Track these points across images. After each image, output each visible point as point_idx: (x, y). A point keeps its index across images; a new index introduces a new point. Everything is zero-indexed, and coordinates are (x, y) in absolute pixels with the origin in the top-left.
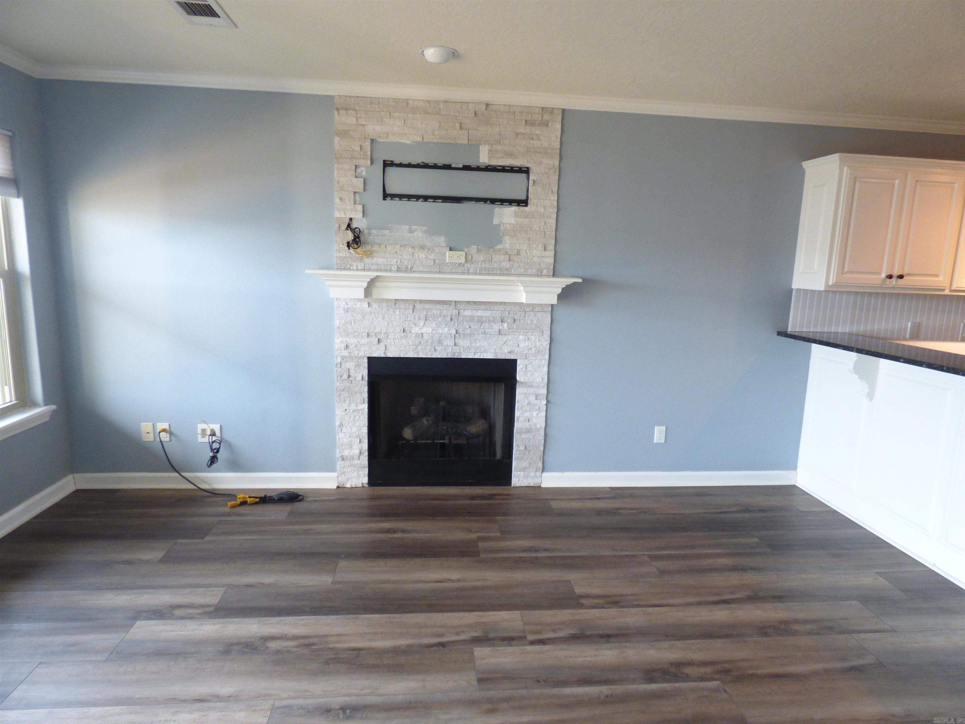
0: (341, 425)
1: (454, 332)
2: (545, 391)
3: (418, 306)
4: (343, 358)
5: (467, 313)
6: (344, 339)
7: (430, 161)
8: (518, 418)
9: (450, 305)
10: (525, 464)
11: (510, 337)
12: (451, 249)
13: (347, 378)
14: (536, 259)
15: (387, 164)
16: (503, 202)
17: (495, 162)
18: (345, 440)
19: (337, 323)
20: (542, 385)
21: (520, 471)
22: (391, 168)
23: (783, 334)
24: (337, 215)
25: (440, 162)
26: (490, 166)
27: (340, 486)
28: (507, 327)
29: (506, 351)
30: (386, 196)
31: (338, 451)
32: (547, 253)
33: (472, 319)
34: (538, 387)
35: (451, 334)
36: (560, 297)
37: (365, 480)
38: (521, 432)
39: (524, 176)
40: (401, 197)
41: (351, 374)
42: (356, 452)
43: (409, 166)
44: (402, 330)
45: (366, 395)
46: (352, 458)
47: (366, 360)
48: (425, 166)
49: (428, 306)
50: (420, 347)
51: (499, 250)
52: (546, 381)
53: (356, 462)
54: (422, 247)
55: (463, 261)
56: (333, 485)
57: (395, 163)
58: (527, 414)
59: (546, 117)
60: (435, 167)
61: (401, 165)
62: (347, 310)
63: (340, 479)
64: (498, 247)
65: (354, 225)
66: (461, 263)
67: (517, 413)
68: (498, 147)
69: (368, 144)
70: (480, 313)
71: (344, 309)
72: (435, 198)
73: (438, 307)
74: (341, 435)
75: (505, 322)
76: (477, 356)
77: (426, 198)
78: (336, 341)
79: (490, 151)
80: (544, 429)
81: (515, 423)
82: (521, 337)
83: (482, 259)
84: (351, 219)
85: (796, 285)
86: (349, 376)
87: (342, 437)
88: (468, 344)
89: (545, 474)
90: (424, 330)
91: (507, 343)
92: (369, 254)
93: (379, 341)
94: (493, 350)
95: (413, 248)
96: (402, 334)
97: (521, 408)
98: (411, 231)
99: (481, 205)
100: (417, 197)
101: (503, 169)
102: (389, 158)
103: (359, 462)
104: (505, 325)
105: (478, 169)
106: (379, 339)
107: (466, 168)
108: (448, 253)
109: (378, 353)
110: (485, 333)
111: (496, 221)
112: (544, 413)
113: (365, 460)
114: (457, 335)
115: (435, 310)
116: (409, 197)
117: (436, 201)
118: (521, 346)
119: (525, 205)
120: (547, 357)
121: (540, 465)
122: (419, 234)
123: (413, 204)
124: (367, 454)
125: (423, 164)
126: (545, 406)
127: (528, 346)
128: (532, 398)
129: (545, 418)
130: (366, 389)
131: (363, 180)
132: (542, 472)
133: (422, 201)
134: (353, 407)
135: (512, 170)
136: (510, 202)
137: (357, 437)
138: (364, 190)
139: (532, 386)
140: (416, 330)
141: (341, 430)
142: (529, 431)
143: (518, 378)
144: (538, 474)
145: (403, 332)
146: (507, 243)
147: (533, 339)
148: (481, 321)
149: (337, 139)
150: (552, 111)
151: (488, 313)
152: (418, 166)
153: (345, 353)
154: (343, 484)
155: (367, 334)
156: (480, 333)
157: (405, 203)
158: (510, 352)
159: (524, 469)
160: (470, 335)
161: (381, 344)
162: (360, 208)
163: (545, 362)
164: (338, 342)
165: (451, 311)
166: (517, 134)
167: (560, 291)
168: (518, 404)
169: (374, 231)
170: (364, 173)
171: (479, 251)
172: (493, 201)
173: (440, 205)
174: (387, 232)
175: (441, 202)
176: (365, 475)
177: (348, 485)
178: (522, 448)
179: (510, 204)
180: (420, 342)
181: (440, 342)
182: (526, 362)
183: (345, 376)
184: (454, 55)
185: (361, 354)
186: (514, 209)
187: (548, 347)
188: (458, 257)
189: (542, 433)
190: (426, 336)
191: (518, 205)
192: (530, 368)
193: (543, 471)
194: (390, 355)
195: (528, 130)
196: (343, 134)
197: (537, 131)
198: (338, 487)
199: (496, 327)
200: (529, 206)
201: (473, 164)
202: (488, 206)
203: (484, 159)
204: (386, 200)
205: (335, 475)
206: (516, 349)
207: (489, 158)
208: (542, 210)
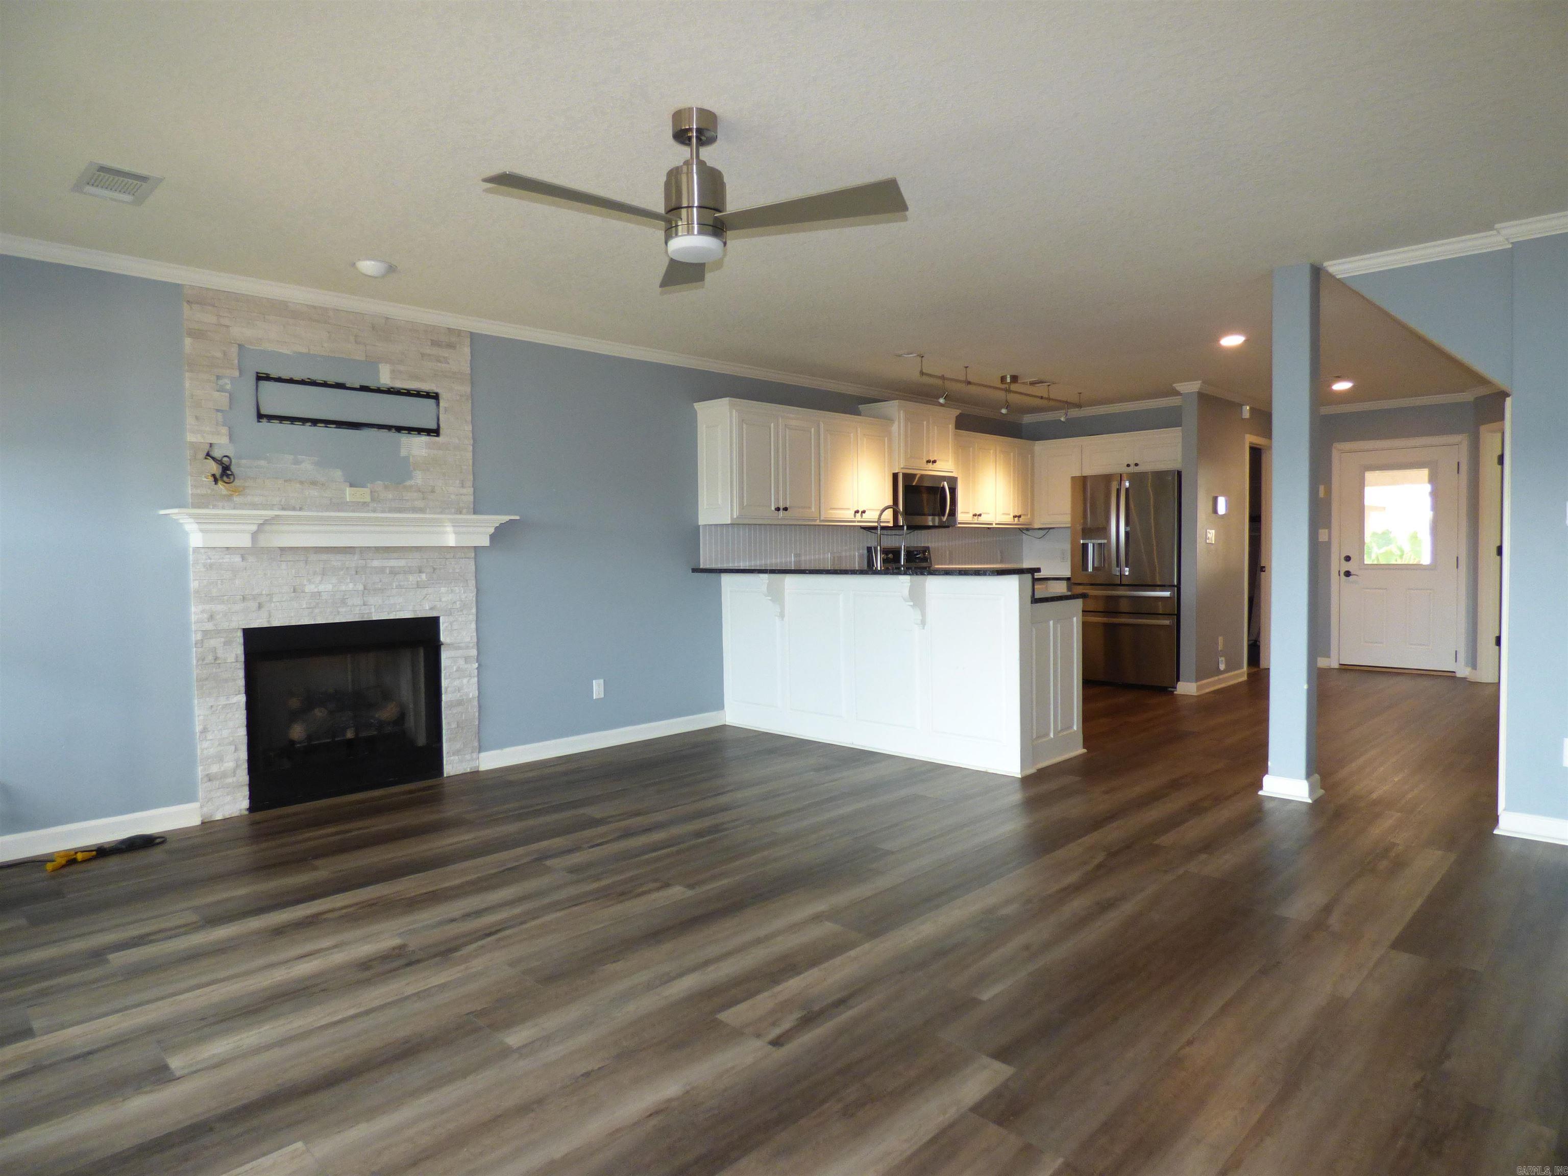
0: (205, 731)
1: (361, 587)
2: (474, 652)
3: (313, 557)
4: (205, 633)
5: (376, 563)
6: (207, 607)
7: (319, 378)
8: (446, 688)
9: (354, 554)
10: (458, 745)
11: (430, 590)
12: (351, 486)
13: (213, 661)
14: (453, 497)
15: (262, 377)
16: (410, 430)
17: (398, 384)
18: (212, 751)
19: (194, 585)
20: (471, 645)
21: (454, 754)
22: (265, 382)
23: (696, 570)
24: (190, 438)
25: (332, 379)
26: (392, 388)
27: (205, 821)
28: (426, 578)
29: (427, 608)
30: (260, 416)
31: (200, 769)
32: (464, 491)
33: (382, 570)
34: (467, 647)
35: (358, 591)
36: (493, 537)
37: (245, 804)
38: (451, 705)
39: (433, 401)
40: (281, 419)
41: (219, 655)
42: (229, 765)
43: (291, 381)
44: (292, 590)
45: (241, 682)
46: (224, 775)
47: (240, 634)
48: (313, 383)
49: (324, 557)
50: (317, 611)
51: (411, 487)
52: (475, 640)
53: (230, 780)
54: (314, 483)
55: (368, 499)
56: (196, 821)
57: (271, 376)
58: (457, 683)
59: (453, 339)
60: (325, 385)
61: (279, 380)
62: (209, 567)
63: (205, 809)
64: (408, 483)
65: (217, 453)
66: (366, 502)
67: (444, 683)
68: (402, 368)
69: (234, 350)
70: (393, 563)
71: (204, 566)
72: (327, 423)
73: (339, 557)
74: (206, 744)
75: (423, 573)
76: (392, 617)
77: (315, 422)
78: (193, 609)
79: (392, 372)
80: (477, 698)
81: (443, 696)
82: (443, 590)
83: (390, 496)
84: (211, 445)
85: (702, 521)
86: (216, 659)
87: (205, 748)
88: (380, 602)
89: (482, 755)
90: (322, 588)
91: (427, 597)
92: (240, 491)
93: (260, 606)
94: (411, 608)
95: (302, 483)
96: (293, 594)
97: (449, 675)
98: (297, 462)
99: (384, 433)
100: (304, 421)
101: (408, 393)
102: (265, 369)
103: (235, 779)
104: (424, 576)
105: (378, 391)
106: (259, 603)
107: (364, 389)
108: (348, 490)
109: (259, 621)
110: (400, 587)
111: (403, 453)
112: (476, 679)
113: (243, 776)
114: (366, 592)
115: (336, 560)
116: (293, 420)
117: (328, 426)
118: (443, 599)
119: (435, 434)
120: (474, 610)
121: (476, 744)
122: (307, 466)
123: (297, 428)
124: (246, 766)
125: (309, 380)
126: (476, 671)
127: (451, 600)
128: (461, 662)
129: (476, 685)
130: (241, 674)
131: (227, 394)
132: (479, 752)
133: (310, 426)
134: (223, 701)
135: (418, 394)
136: (419, 431)
137: (230, 744)
138: (230, 408)
139: (459, 648)
140: (310, 588)
141: (206, 736)
142: (460, 703)
143: (442, 639)
144: (475, 755)
145: (294, 592)
146: (419, 478)
147: (458, 591)
148: (394, 572)
149: (188, 341)
150: (459, 333)
151: (402, 563)
152: (302, 382)
153: (209, 626)
154: (211, 816)
155: (242, 597)
156: (394, 587)
157: (287, 427)
158: (431, 609)
159: (457, 752)
160: (382, 590)
161: (263, 609)
162: (224, 430)
163: (473, 617)
164: (196, 612)
165: (353, 561)
166: (423, 355)
167: (492, 530)
168: (445, 672)
169: (243, 461)
170: (228, 387)
171: (386, 487)
172: (399, 429)
173: (333, 431)
174: (263, 463)
175: (335, 428)
176: (244, 797)
177: (219, 817)
178: (454, 726)
179: (419, 434)
180: (317, 604)
181: (343, 602)
182: (451, 619)
183: (210, 658)
184: (391, 269)
185: (234, 625)
186: (424, 439)
187: (474, 599)
188: (363, 494)
189: (476, 703)
190: (325, 596)
191: (429, 435)
192: (455, 627)
193: (481, 749)
194: (276, 623)
195: (435, 351)
196: (198, 334)
197: (445, 353)
198: (203, 823)
199: (412, 578)
200: (441, 435)
201: (373, 385)
202: (393, 434)
203: (385, 379)
204: (260, 422)
205: (196, 805)
206: (438, 604)
207: (392, 379)
208: (457, 441)
